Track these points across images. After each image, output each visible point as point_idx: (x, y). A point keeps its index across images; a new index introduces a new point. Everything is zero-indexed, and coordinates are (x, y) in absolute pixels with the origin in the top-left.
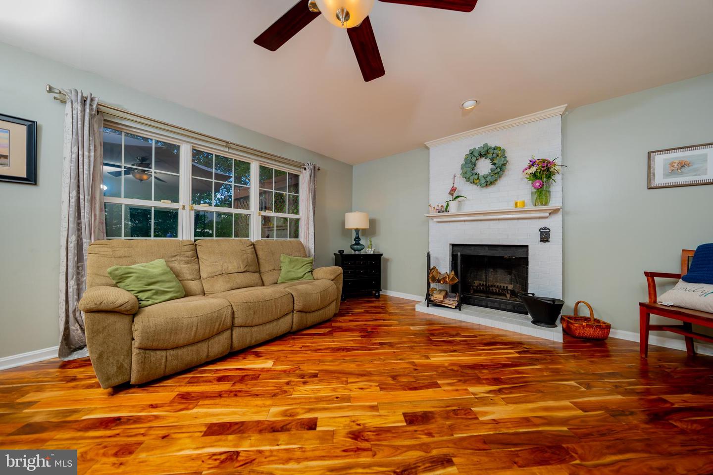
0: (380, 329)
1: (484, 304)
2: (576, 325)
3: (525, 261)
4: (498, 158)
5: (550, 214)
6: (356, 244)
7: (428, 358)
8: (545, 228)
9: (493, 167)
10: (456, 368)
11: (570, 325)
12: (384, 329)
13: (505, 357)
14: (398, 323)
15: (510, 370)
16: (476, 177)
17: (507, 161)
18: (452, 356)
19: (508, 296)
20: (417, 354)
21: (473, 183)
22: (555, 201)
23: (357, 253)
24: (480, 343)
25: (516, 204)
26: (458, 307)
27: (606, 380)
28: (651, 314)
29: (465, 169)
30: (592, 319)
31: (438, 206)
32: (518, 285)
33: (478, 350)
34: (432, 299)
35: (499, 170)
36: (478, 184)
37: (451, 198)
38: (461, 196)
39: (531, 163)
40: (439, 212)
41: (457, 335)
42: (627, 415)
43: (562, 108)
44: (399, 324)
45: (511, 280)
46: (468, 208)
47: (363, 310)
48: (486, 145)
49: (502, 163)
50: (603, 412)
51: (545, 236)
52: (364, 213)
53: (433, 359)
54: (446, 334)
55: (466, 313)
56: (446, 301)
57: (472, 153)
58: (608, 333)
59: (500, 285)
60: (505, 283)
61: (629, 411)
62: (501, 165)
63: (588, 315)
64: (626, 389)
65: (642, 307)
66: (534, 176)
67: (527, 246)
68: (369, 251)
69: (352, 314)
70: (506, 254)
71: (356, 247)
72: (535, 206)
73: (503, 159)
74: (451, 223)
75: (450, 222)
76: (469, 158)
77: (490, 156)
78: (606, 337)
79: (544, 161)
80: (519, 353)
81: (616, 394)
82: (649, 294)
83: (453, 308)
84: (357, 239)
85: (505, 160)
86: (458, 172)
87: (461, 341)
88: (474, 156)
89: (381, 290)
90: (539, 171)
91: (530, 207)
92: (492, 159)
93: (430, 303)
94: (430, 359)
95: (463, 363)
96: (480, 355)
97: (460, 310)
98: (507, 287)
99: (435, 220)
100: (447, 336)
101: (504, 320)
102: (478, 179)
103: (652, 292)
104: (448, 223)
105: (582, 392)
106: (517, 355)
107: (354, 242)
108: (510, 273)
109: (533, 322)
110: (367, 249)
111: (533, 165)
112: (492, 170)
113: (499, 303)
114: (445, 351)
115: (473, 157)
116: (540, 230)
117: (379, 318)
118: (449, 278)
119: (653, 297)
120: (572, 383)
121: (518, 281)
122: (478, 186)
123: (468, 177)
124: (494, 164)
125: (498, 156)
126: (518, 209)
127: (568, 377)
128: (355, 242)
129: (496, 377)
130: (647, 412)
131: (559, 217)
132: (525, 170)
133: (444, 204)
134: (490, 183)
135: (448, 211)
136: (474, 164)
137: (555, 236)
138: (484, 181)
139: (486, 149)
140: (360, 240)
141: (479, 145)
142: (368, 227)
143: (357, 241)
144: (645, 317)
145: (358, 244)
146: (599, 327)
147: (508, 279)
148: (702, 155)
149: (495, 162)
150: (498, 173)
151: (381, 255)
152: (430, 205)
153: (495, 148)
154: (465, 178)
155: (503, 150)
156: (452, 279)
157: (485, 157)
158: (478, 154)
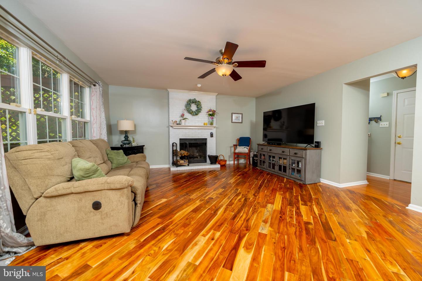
3: (205, 144)
4: (199, 105)
8: (212, 133)
11: (220, 162)
16: (192, 111)
17: (202, 107)
21: (190, 113)
22: (214, 125)
23: (127, 146)
25: (205, 124)
26: (188, 165)
32: (201, 153)
34: (179, 163)
37: (182, 119)
38: (186, 118)
39: (210, 111)
40: (177, 124)
43: (216, 94)
48: (195, 99)
51: (212, 135)
52: (130, 121)
55: (192, 167)
56: (184, 163)
57: (190, 100)
58: (226, 163)
59: (195, 154)
62: (200, 108)
65: (234, 154)
66: (210, 115)
67: (206, 139)
70: (198, 142)
71: (126, 142)
75: (180, 129)
77: (196, 104)
78: (226, 164)
79: (214, 111)
86: (184, 107)
91: (209, 125)
92: (197, 106)
93: (177, 165)
99: (174, 128)
107: (124, 139)
108: (197, 149)
109: (211, 164)
110: (133, 143)
112: (197, 110)
115: (190, 102)
116: (210, 133)
119: (235, 151)
122: (192, 115)
124: (198, 108)
126: (206, 126)
129: (222, 177)
131: (215, 129)
132: (208, 112)
133: (177, 121)
134: (196, 114)
135: (180, 124)
136: (191, 105)
137: (214, 135)
138: (195, 114)
139: (195, 101)
140: (128, 137)
141: (192, 98)
142: (134, 130)
143: (126, 138)
144: (234, 156)
145: (127, 140)
146: (225, 161)
147: (196, 152)
148: (240, 116)
149: (198, 107)
150: (200, 111)
151: (144, 146)
152: (172, 121)
153: (198, 101)
154: (188, 111)
155: (201, 103)
156: (187, 153)
157: (194, 104)
158: (192, 102)
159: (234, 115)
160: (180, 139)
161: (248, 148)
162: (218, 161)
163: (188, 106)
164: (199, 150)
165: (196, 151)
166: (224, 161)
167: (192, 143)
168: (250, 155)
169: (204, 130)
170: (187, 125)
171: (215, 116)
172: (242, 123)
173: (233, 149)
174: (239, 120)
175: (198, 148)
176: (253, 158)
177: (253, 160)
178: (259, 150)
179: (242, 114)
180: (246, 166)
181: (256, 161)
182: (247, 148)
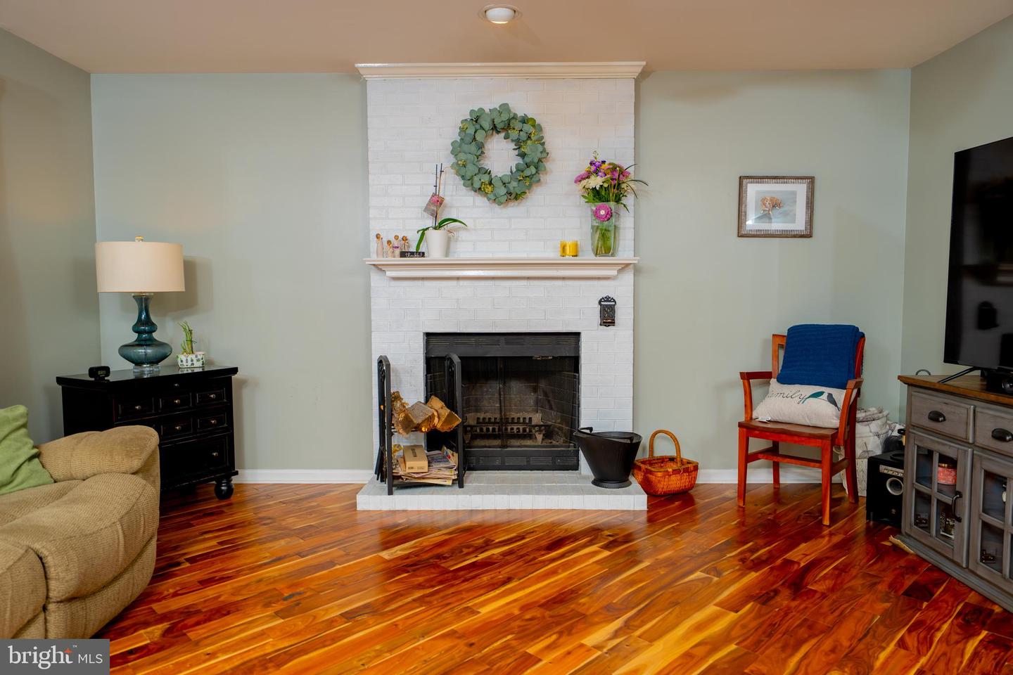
0: (312, 580)
1: (498, 463)
2: (659, 474)
3: (574, 363)
4: (529, 142)
5: (619, 271)
6: (140, 343)
7: (473, 612)
8: (608, 299)
9: (520, 160)
10: (536, 613)
11: (650, 476)
12: (320, 578)
13: (594, 562)
14: (342, 553)
15: (616, 585)
16: (486, 178)
17: (548, 154)
18: (512, 591)
19: (540, 437)
20: (446, 611)
21: (479, 190)
22: (625, 252)
23: (147, 371)
24: (539, 549)
25: (564, 248)
26: (460, 482)
27: (728, 555)
28: (750, 438)
29: (462, 156)
30: (678, 459)
31: (396, 237)
32: (554, 413)
33: (545, 563)
34: (401, 473)
35: (533, 170)
36: (492, 197)
37: (430, 222)
38: (455, 221)
39: (593, 168)
40: (403, 254)
41: (487, 545)
42: (773, 597)
43: (637, 66)
44: (347, 554)
45: (537, 402)
46: (465, 249)
47: (214, 542)
48: (505, 107)
49: (539, 155)
50: (752, 603)
51: (608, 315)
52: (162, 245)
53: (484, 611)
54: (468, 547)
55: (478, 492)
56: (434, 472)
57: (476, 119)
58: (695, 477)
59: (518, 415)
60: (528, 412)
61: (772, 591)
62: (536, 160)
63: (673, 453)
64: (752, 560)
65: (741, 429)
66: (597, 195)
67: (578, 334)
68: (189, 362)
69: (190, 560)
70: (536, 352)
71: (141, 351)
72: (596, 255)
73: (540, 148)
74: (427, 283)
75: (423, 279)
76: (471, 131)
77: (514, 134)
78: (693, 486)
79: (614, 168)
80: (606, 547)
81: (747, 572)
82: (746, 406)
83: (449, 486)
84: (145, 328)
85: (544, 150)
86: (448, 161)
87: (504, 554)
88: (482, 128)
89: (237, 473)
90: (606, 185)
91: (588, 256)
92: (519, 144)
93: (396, 482)
94: (479, 612)
95: (541, 597)
96: (554, 572)
97: (461, 486)
98: (530, 419)
99: (389, 274)
100: (473, 552)
101: (551, 491)
102: (490, 183)
103: (748, 404)
104: (420, 283)
105: (717, 583)
106: (606, 553)
107: (133, 337)
108: (535, 390)
109: (596, 483)
110: (182, 357)
111: (596, 172)
112: (519, 169)
113: (528, 455)
114: (493, 586)
115: (478, 127)
116: (600, 302)
117: (282, 554)
118: (439, 418)
119: (749, 411)
120: (698, 574)
121: (553, 403)
122: (489, 199)
123: (469, 175)
124: (523, 155)
125: (529, 138)
126: (569, 259)
127: (687, 568)
128: (136, 335)
129: (605, 603)
130: (787, 584)
131: (629, 277)
132: (580, 179)
133: (409, 236)
134: (514, 196)
135: (423, 254)
136: (481, 146)
137: (624, 314)
138: (503, 191)
139: (505, 117)
140: (153, 328)
141: (489, 104)
142: (183, 289)
143: (145, 332)
144: (744, 444)
145: (150, 342)
146: (686, 470)
147: (532, 402)
148: (794, 193)
149: (524, 150)
150: (531, 177)
151: (235, 370)
152: (378, 236)
153: (525, 120)
154: (463, 177)
155: (539, 128)
156: (449, 419)
157: (502, 135)
158: (487, 125)
159: (752, 190)
160: (428, 335)
161: (840, 395)
162: (639, 468)
163: (465, 147)
164: (546, 394)
165: (531, 399)
166: (676, 472)
167: (496, 358)
168: (858, 442)
169: (560, 283)
170: (463, 256)
171: (624, 200)
172: (809, 236)
173: (738, 395)
174: (793, 221)
175: (543, 384)
176: (874, 463)
177: (875, 477)
178: (915, 420)
179: (811, 180)
180: (821, 512)
181: (896, 485)
182: (831, 400)
